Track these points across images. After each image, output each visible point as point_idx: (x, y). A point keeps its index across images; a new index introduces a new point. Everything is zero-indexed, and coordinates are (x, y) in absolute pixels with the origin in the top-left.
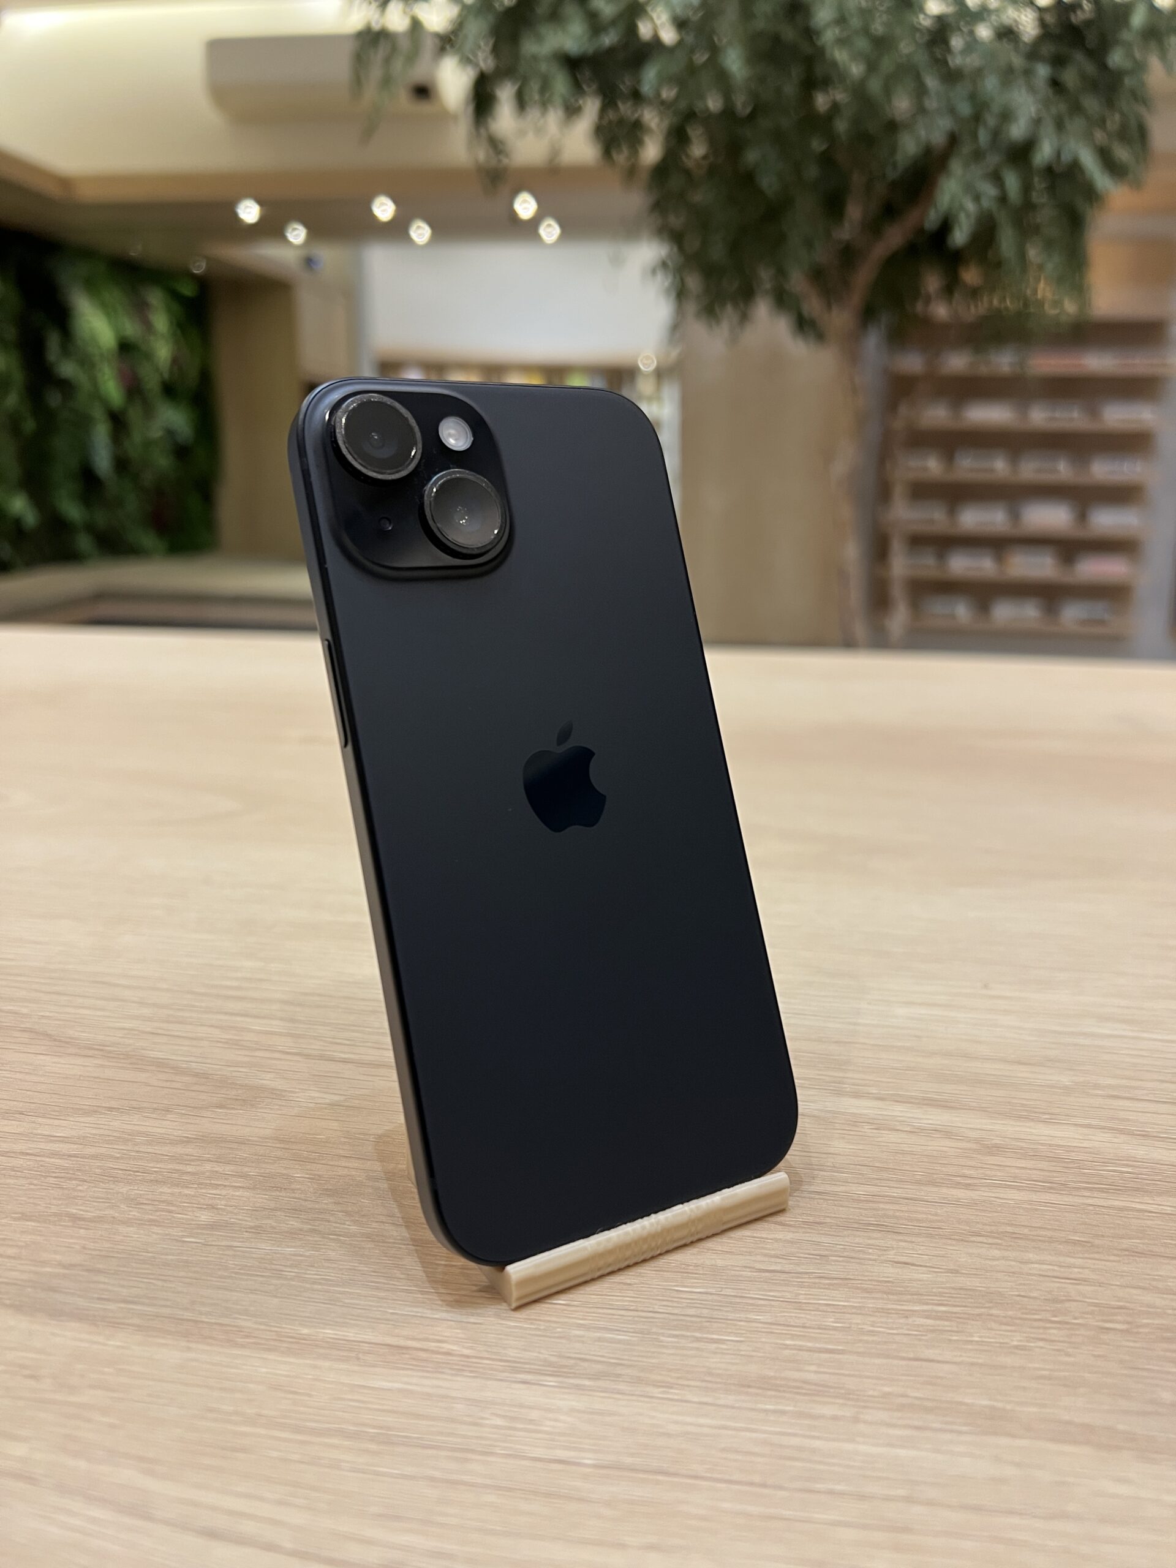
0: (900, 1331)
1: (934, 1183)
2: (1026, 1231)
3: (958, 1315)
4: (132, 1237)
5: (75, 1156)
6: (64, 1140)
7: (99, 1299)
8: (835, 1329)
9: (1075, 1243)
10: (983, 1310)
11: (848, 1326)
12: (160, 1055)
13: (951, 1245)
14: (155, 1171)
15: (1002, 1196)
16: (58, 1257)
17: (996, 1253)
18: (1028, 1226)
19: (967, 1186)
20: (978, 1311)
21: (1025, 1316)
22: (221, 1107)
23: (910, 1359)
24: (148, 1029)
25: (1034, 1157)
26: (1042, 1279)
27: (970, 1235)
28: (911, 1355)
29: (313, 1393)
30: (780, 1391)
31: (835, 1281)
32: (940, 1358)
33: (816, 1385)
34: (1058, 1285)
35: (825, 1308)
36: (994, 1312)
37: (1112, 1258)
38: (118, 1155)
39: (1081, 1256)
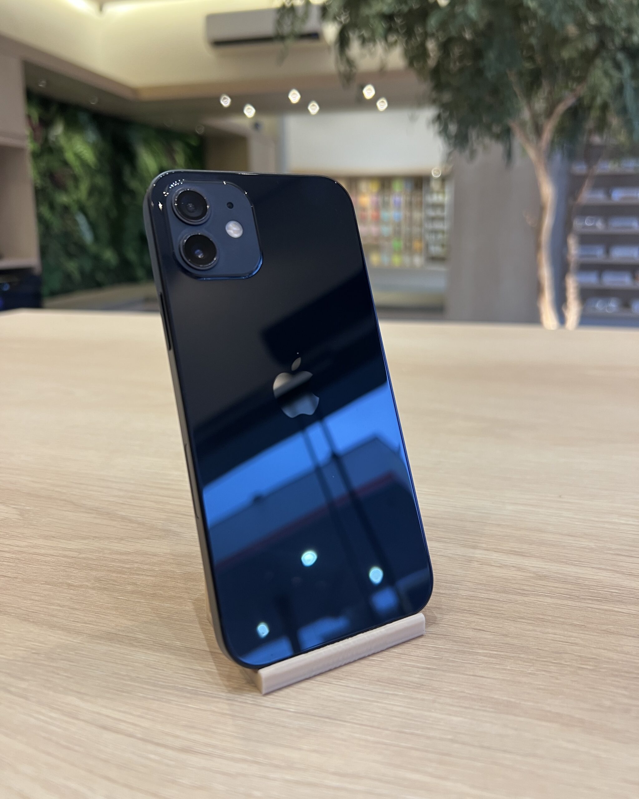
0: (468, 662)
1: (505, 592)
2: (550, 618)
3: (502, 656)
4: (94, 595)
5: (75, 557)
6: (71, 550)
7: (73, 621)
8: (434, 658)
9: (575, 625)
10: (515, 655)
11: (441, 657)
12: (124, 514)
13: (507, 622)
14: (111, 566)
15: (540, 600)
16: (59, 602)
17: (531, 628)
18: (552, 616)
19: (522, 595)
20: (513, 655)
21: (538, 659)
22: (147, 538)
23: (470, 675)
24: (121, 502)
25: (564, 583)
26: (552, 642)
27: (519, 618)
28: (471, 673)
29: (165, 670)
30: (397, 685)
31: (439, 636)
32: (486, 676)
33: (417, 684)
34: (561, 645)
35: (431, 648)
36: (522, 656)
37: (596, 634)
38: (95, 558)
39: (578, 632)
